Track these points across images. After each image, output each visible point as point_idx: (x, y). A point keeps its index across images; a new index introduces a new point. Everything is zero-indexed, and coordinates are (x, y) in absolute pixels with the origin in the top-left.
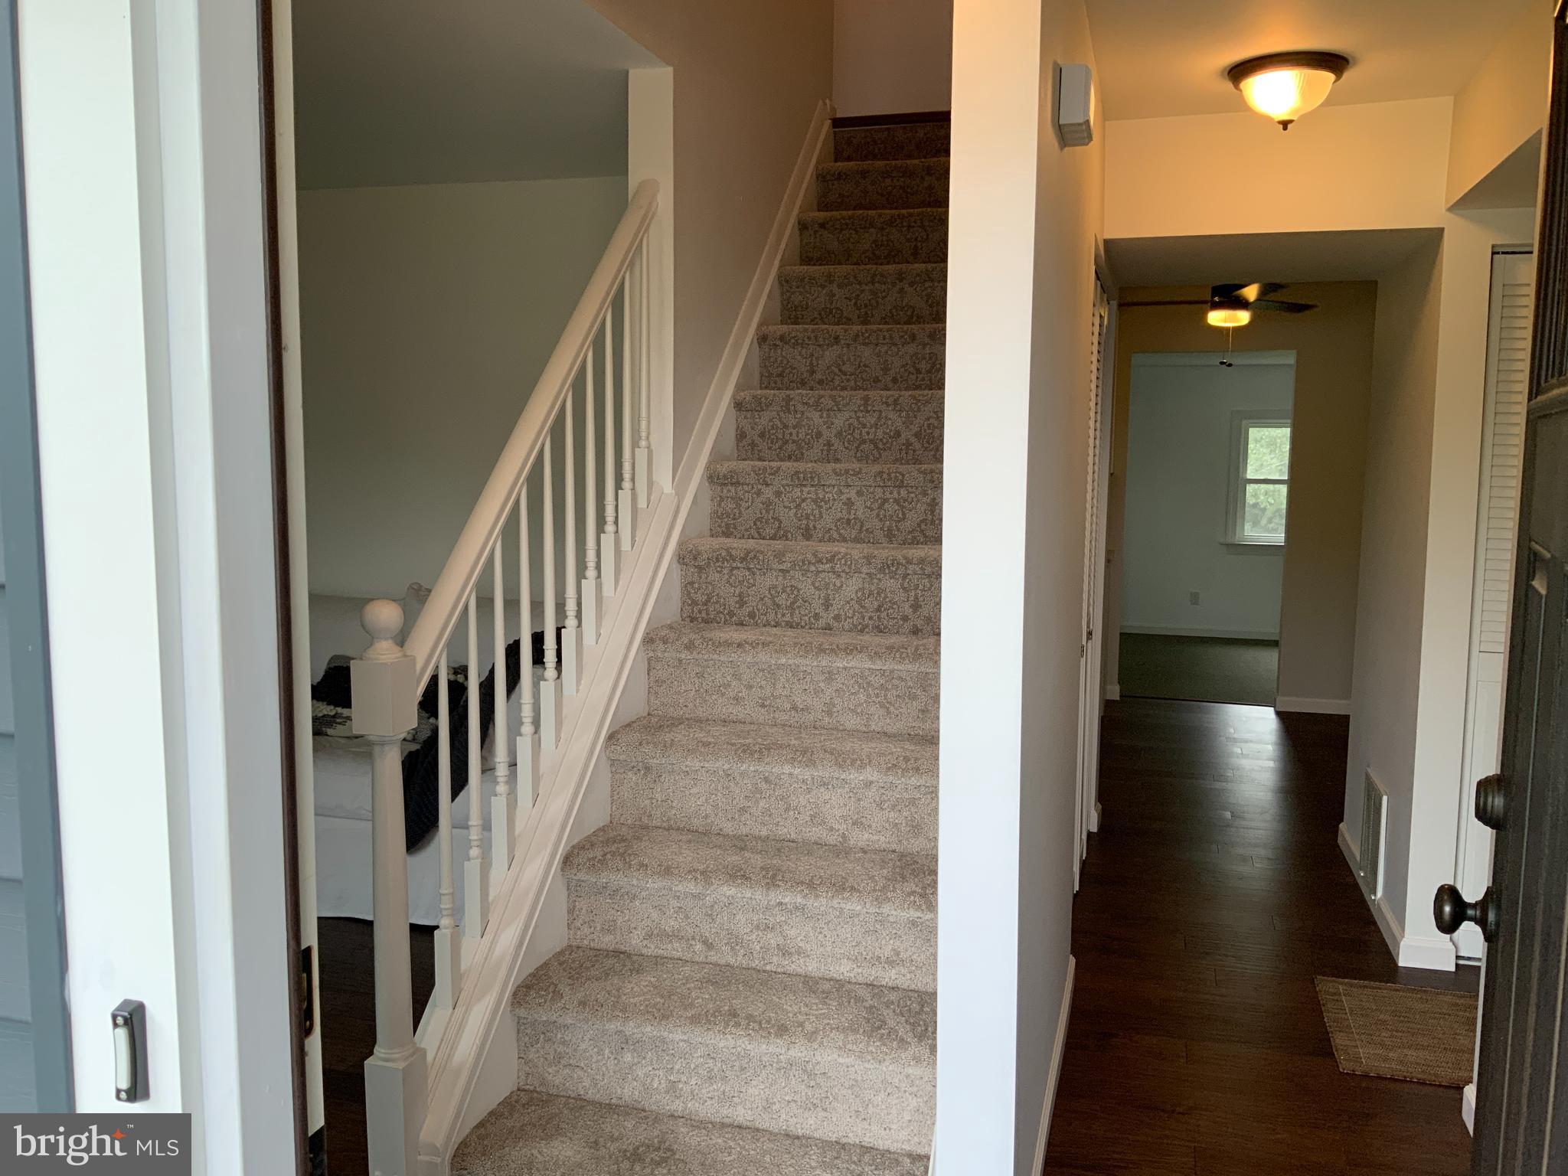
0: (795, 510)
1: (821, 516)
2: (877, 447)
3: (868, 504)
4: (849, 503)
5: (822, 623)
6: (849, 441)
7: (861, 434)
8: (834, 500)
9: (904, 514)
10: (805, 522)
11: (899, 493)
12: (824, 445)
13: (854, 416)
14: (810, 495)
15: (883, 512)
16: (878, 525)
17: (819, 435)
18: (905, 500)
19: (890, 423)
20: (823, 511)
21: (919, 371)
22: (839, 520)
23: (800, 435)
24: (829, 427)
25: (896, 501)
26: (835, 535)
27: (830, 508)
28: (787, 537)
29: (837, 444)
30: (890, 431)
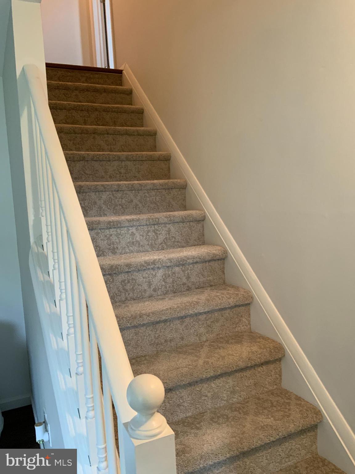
0: (107, 241)
1: (120, 242)
2: (123, 207)
3: (141, 234)
4: (133, 234)
5: (147, 294)
6: (110, 205)
7: (115, 202)
8: (125, 233)
9: (157, 237)
10: (112, 246)
11: (154, 227)
12: (98, 208)
13: (111, 194)
14: (114, 233)
15: (148, 237)
16: (146, 243)
17: (95, 203)
18: (157, 230)
19: (128, 196)
20: (121, 240)
21: (120, 173)
22: (128, 243)
23: (86, 204)
24: (99, 200)
25: (154, 231)
26: (127, 250)
27: (124, 238)
28: (104, 254)
29: (104, 207)
30: (128, 200)
